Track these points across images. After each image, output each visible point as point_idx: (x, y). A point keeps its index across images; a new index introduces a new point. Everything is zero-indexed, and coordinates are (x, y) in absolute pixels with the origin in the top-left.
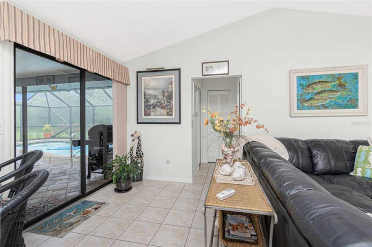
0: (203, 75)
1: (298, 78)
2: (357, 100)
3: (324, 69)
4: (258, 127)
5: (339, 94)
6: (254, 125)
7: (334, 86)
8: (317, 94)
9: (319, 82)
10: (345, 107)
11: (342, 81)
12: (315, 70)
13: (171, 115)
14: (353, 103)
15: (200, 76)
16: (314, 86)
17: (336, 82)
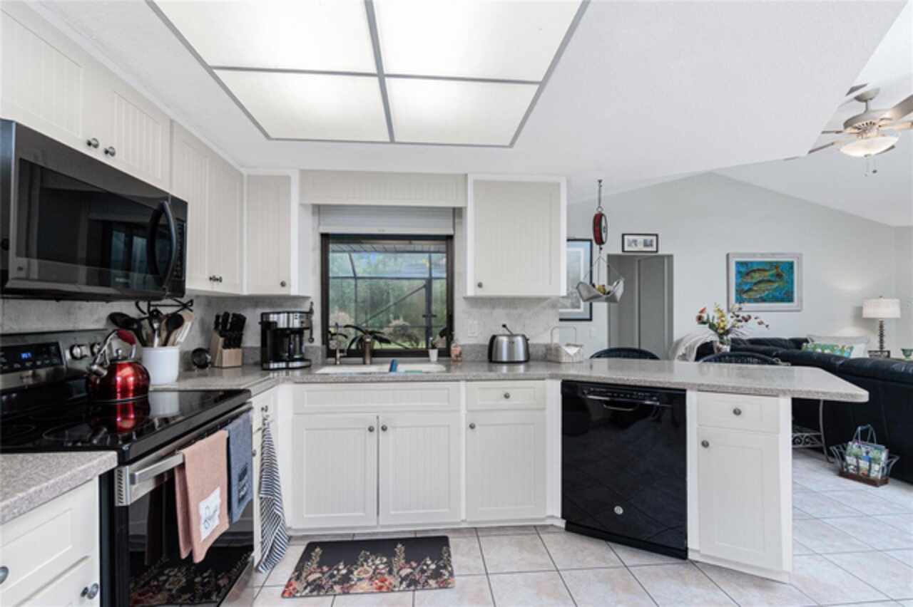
0: (623, 251)
1: (738, 264)
2: (792, 293)
3: (763, 255)
7: (772, 276)
8: (756, 284)
9: (759, 270)
10: (782, 300)
11: (780, 271)
12: (754, 255)
13: (580, 309)
14: (788, 297)
15: (619, 252)
16: (753, 274)
17: (774, 272)
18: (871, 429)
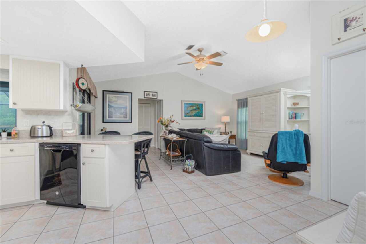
0: (144, 97)
1: (185, 103)
3: (193, 101)
4: (177, 123)
5: (197, 111)
6: (175, 122)
8: (191, 111)
12: (190, 101)
13: (127, 118)
14: (201, 115)
15: (143, 98)
16: (190, 107)
17: (197, 107)
18: (192, 155)
